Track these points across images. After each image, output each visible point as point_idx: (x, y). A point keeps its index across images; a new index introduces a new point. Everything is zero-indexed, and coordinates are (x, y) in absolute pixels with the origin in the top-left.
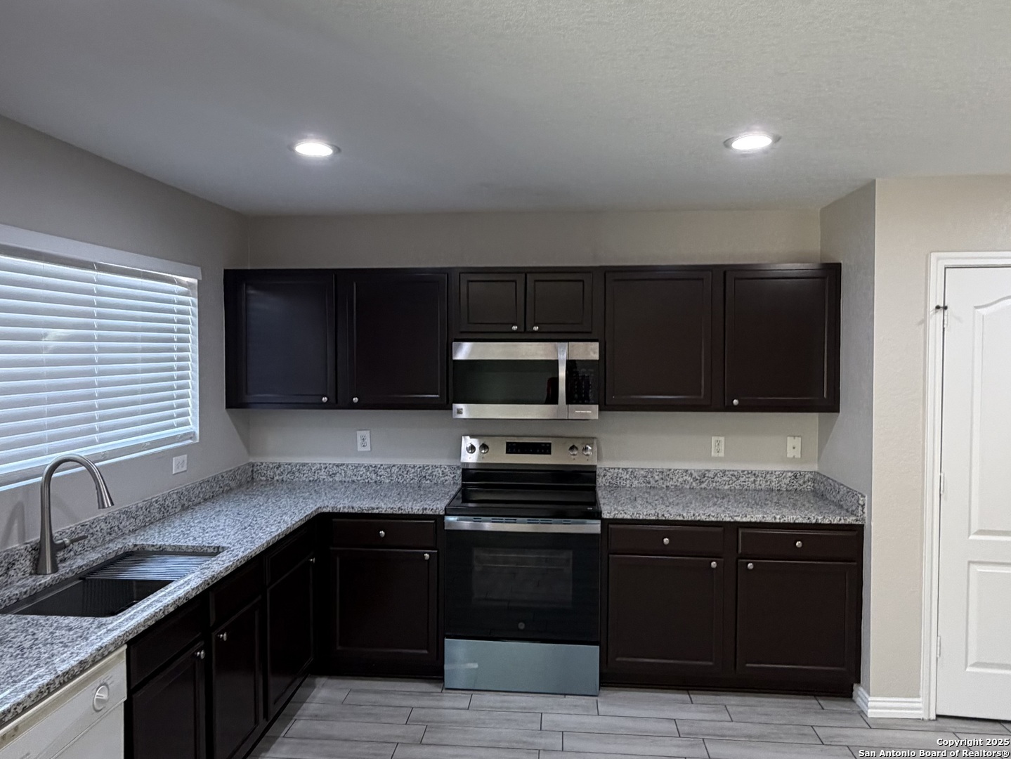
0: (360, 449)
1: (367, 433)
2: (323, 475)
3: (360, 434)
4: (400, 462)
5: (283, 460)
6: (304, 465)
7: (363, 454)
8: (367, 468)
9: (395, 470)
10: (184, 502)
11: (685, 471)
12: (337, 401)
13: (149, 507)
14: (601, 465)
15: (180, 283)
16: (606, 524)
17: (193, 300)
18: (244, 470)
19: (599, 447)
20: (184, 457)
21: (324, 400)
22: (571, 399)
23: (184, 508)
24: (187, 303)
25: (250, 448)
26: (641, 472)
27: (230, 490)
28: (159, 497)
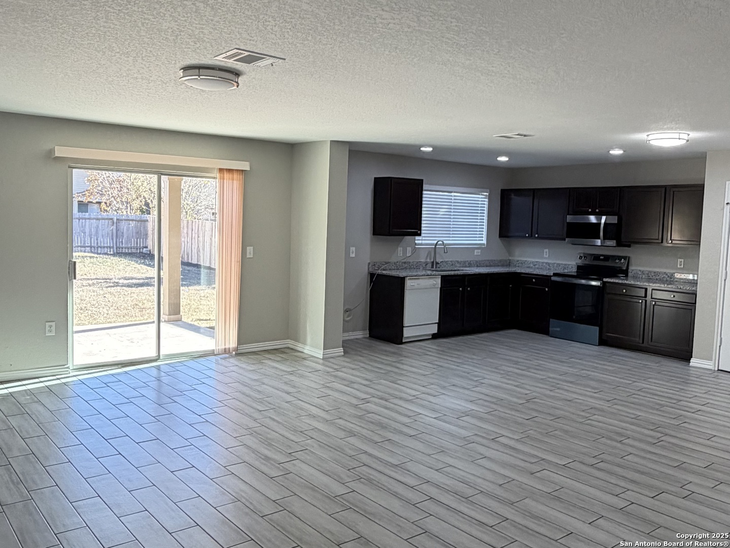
0: (545, 256)
1: (547, 250)
2: (532, 265)
3: (545, 250)
4: (556, 262)
5: (519, 259)
6: (526, 261)
7: (546, 258)
8: (546, 263)
9: (555, 265)
10: (478, 265)
11: (665, 273)
12: (532, 236)
13: (465, 262)
14: (631, 268)
15: (482, 195)
16: (604, 283)
17: (487, 200)
18: (506, 261)
19: (630, 260)
20: (480, 251)
21: (527, 235)
22: (605, 238)
23: (477, 266)
24: (485, 201)
25: (510, 253)
26: (647, 272)
27: (498, 266)
28: (469, 260)
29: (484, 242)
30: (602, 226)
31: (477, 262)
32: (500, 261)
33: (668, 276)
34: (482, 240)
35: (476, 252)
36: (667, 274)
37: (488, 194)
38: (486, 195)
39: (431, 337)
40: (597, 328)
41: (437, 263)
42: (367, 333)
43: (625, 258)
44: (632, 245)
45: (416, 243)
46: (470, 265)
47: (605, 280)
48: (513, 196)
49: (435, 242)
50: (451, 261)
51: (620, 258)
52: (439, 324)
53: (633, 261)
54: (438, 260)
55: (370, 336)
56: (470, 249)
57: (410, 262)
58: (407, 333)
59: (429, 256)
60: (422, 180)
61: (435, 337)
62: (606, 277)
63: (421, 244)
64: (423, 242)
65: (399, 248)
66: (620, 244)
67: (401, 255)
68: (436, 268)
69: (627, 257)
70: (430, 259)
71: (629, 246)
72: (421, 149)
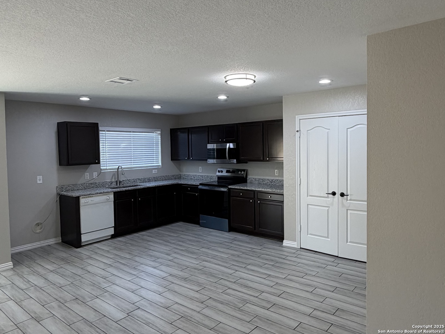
0: (200, 171)
1: (201, 167)
2: (193, 177)
3: (200, 167)
4: (206, 175)
5: (186, 174)
6: (189, 175)
7: (200, 172)
8: (201, 176)
9: (206, 177)
10: (156, 179)
11: (268, 179)
12: (189, 159)
13: (145, 179)
14: (249, 177)
15: (156, 133)
16: (229, 189)
17: (160, 136)
18: (177, 175)
19: (248, 172)
20: (157, 170)
21: (186, 158)
22: (230, 158)
23: (155, 181)
24: (159, 137)
25: (180, 171)
26: (258, 179)
27: (172, 179)
28: (148, 177)
29: (160, 164)
30: (227, 150)
31: (154, 178)
32: (173, 176)
33: (270, 182)
34: (159, 163)
35: (154, 171)
36: (269, 180)
37: (160, 132)
38: (159, 133)
39: (110, 237)
40: (227, 220)
41: (120, 182)
42: (59, 240)
43: (244, 170)
44: (248, 162)
45: (101, 169)
46: (149, 180)
47: (229, 187)
48: (179, 133)
49: (117, 167)
50: (133, 179)
51: (241, 170)
52: (115, 227)
53: (249, 172)
54: (121, 179)
55: (62, 242)
56: (149, 170)
57: (96, 183)
58: (84, 238)
59: (114, 177)
60: (98, 124)
61: (113, 237)
62: (230, 185)
63: (106, 169)
64: (108, 168)
65: (86, 174)
66: (238, 162)
67: (88, 178)
68: (120, 185)
69: (245, 170)
70: (115, 179)
71: (247, 163)
72: (81, 99)
